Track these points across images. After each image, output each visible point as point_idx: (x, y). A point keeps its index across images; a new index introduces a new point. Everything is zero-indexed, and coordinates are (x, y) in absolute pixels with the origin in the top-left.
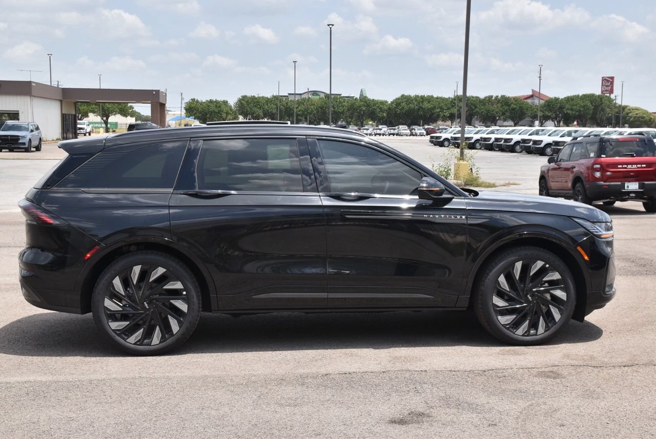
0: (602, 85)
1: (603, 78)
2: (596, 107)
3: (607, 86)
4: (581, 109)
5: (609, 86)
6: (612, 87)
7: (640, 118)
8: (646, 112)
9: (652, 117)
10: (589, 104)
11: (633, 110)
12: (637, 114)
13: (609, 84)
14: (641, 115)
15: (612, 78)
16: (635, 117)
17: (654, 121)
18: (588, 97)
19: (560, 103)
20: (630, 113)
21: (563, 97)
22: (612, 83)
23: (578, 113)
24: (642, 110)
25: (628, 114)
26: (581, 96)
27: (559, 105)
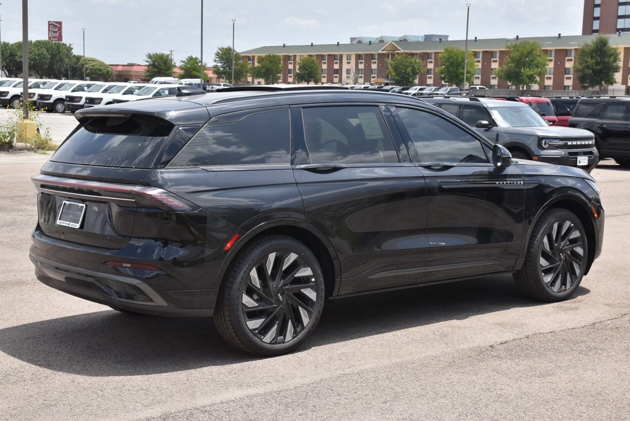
0: (49, 30)
1: (49, 22)
2: (53, 56)
3: (55, 32)
4: (36, 57)
5: (56, 32)
6: (61, 33)
7: (97, 71)
8: (102, 64)
9: (110, 70)
10: (45, 52)
11: (88, 60)
12: (93, 66)
13: (56, 30)
14: (97, 67)
15: (60, 23)
16: (91, 69)
17: (111, 74)
18: (43, 44)
19: (11, 49)
20: (86, 64)
21: (13, 43)
22: (60, 29)
23: (33, 62)
24: (98, 61)
25: (83, 65)
26: (35, 43)
27: (9, 52)
